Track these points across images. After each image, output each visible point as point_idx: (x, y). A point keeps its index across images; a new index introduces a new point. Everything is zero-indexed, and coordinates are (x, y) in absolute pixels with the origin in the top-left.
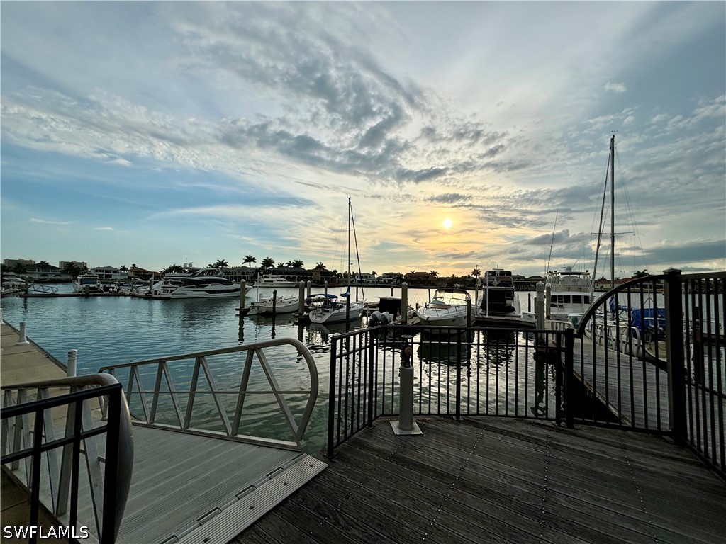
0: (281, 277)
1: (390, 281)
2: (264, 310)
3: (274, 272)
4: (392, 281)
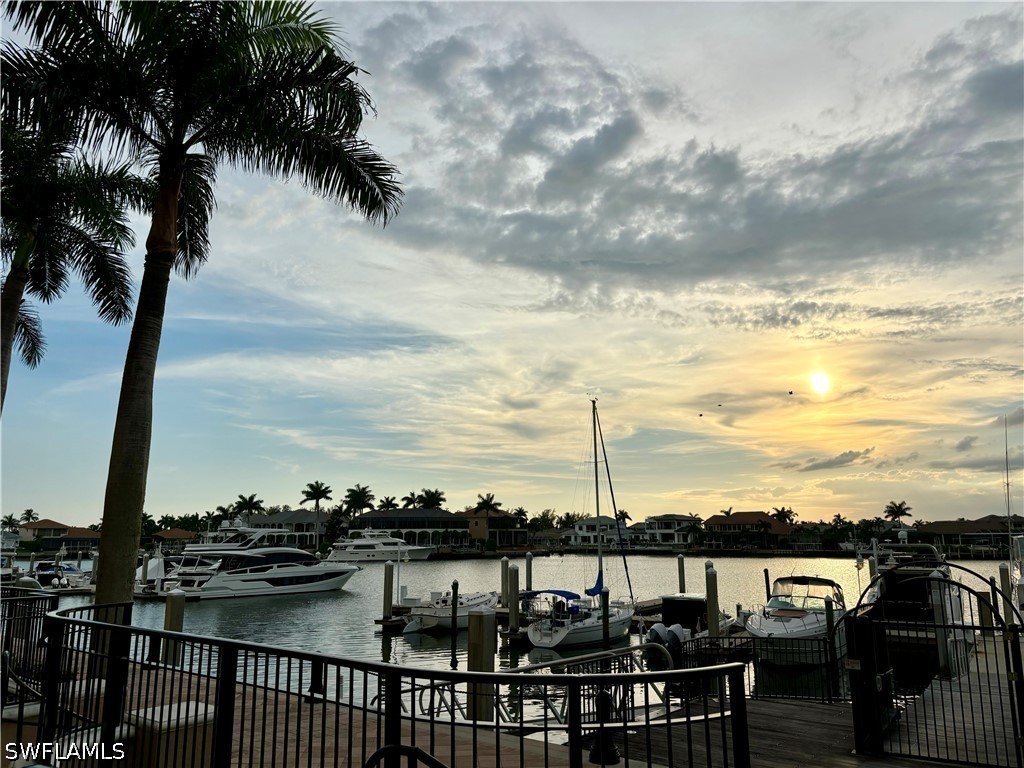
0: (394, 535)
1: (667, 537)
2: (433, 623)
3: (375, 521)
4: (673, 537)
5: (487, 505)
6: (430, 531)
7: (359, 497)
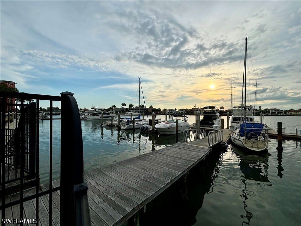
0: (136, 111)
3: (133, 109)
4: (183, 112)
5: (151, 107)
6: (142, 111)
7: (131, 106)
